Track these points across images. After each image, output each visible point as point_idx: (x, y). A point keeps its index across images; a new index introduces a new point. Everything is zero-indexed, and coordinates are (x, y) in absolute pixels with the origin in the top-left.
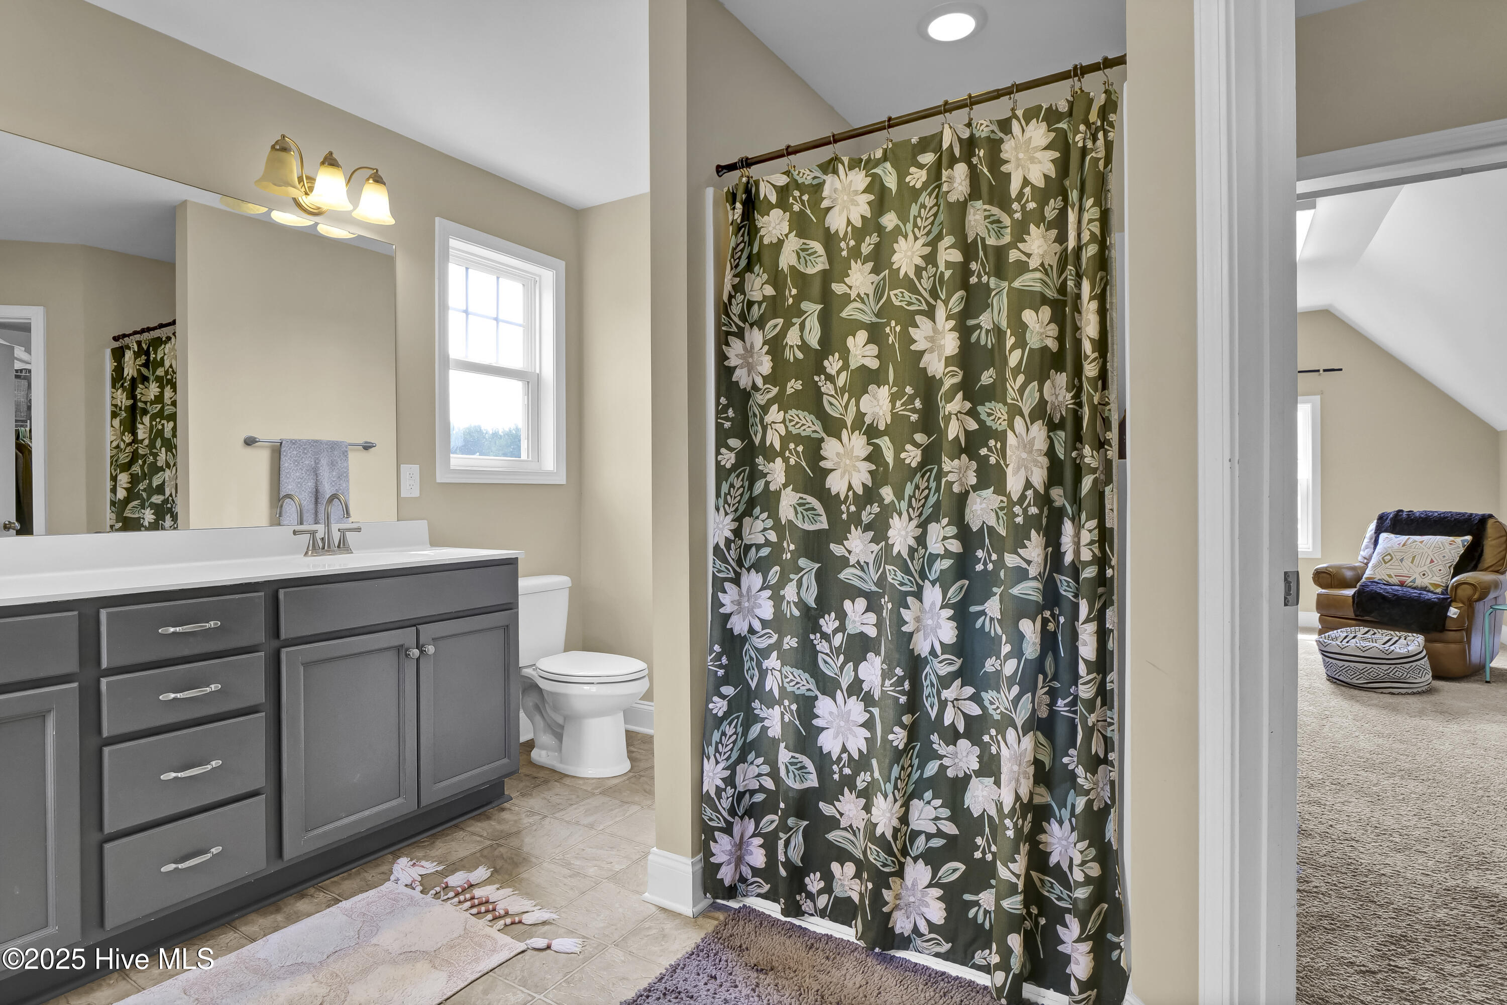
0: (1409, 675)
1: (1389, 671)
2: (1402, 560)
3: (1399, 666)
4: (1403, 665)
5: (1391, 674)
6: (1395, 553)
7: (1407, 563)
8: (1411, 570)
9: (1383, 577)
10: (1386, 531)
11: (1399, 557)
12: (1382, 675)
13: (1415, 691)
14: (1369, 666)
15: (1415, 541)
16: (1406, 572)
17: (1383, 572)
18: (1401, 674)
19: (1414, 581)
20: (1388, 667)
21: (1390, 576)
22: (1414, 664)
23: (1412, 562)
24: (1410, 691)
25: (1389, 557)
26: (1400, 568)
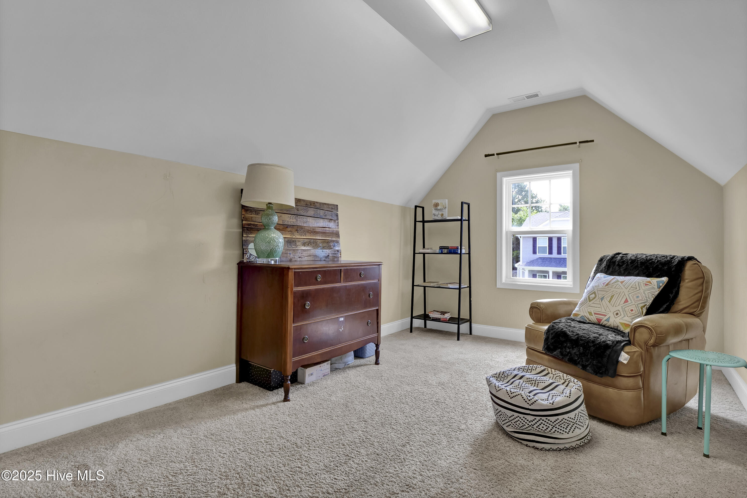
0: (555, 429)
1: (534, 422)
2: (602, 299)
3: (544, 418)
4: (548, 418)
5: (535, 426)
6: (599, 292)
7: (606, 301)
8: (608, 310)
9: (585, 314)
10: (601, 272)
11: (601, 296)
12: (527, 426)
13: (561, 447)
14: (516, 414)
15: (617, 281)
16: (603, 311)
17: (586, 309)
18: (545, 428)
19: (608, 320)
20: (533, 418)
21: (590, 313)
22: (560, 417)
23: (609, 302)
24: (555, 447)
25: (593, 296)
26: (599, 306)
